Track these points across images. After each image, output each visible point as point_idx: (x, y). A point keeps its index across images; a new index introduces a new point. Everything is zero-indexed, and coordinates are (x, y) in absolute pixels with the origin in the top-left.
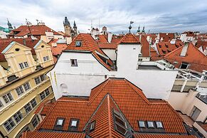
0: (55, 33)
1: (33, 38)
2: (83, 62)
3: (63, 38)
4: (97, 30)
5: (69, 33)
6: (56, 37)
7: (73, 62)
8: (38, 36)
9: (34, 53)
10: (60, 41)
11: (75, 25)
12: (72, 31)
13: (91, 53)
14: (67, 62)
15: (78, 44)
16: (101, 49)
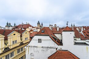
0: (33, 27)
1: (23, 29)
3: (36, 29)
4: (52, 26)
6: (33, 29)
8: (25, 29)
9: (21, 36)
10: (34, 31)
11: (42, 24)
12: (40, 27)
13: (48, 36)
14: (36, 40)
16: (54, 34)
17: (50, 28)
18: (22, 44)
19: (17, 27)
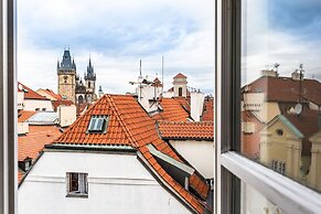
0: (30, 95)
2: (109, 182)
4: (157, 84)
5: (70, 94)
7: (76, 183)
10: (39, 118)
11: (90, 70)
12: (80, 89)
15: (96, 124)
16: (166, 140)
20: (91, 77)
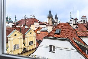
6: (41, 26)
8: (29, 26)
9: (24, 38)
10: (43, 29)
11: (56, 16)
12: (53, 21)
13: (68, 40)
14: (46, 47)
15: (57, 32)
16: (79, 37)
17: (72, 25)
18: (25, 51)
19: (18, 23)
20: (56, 18)
